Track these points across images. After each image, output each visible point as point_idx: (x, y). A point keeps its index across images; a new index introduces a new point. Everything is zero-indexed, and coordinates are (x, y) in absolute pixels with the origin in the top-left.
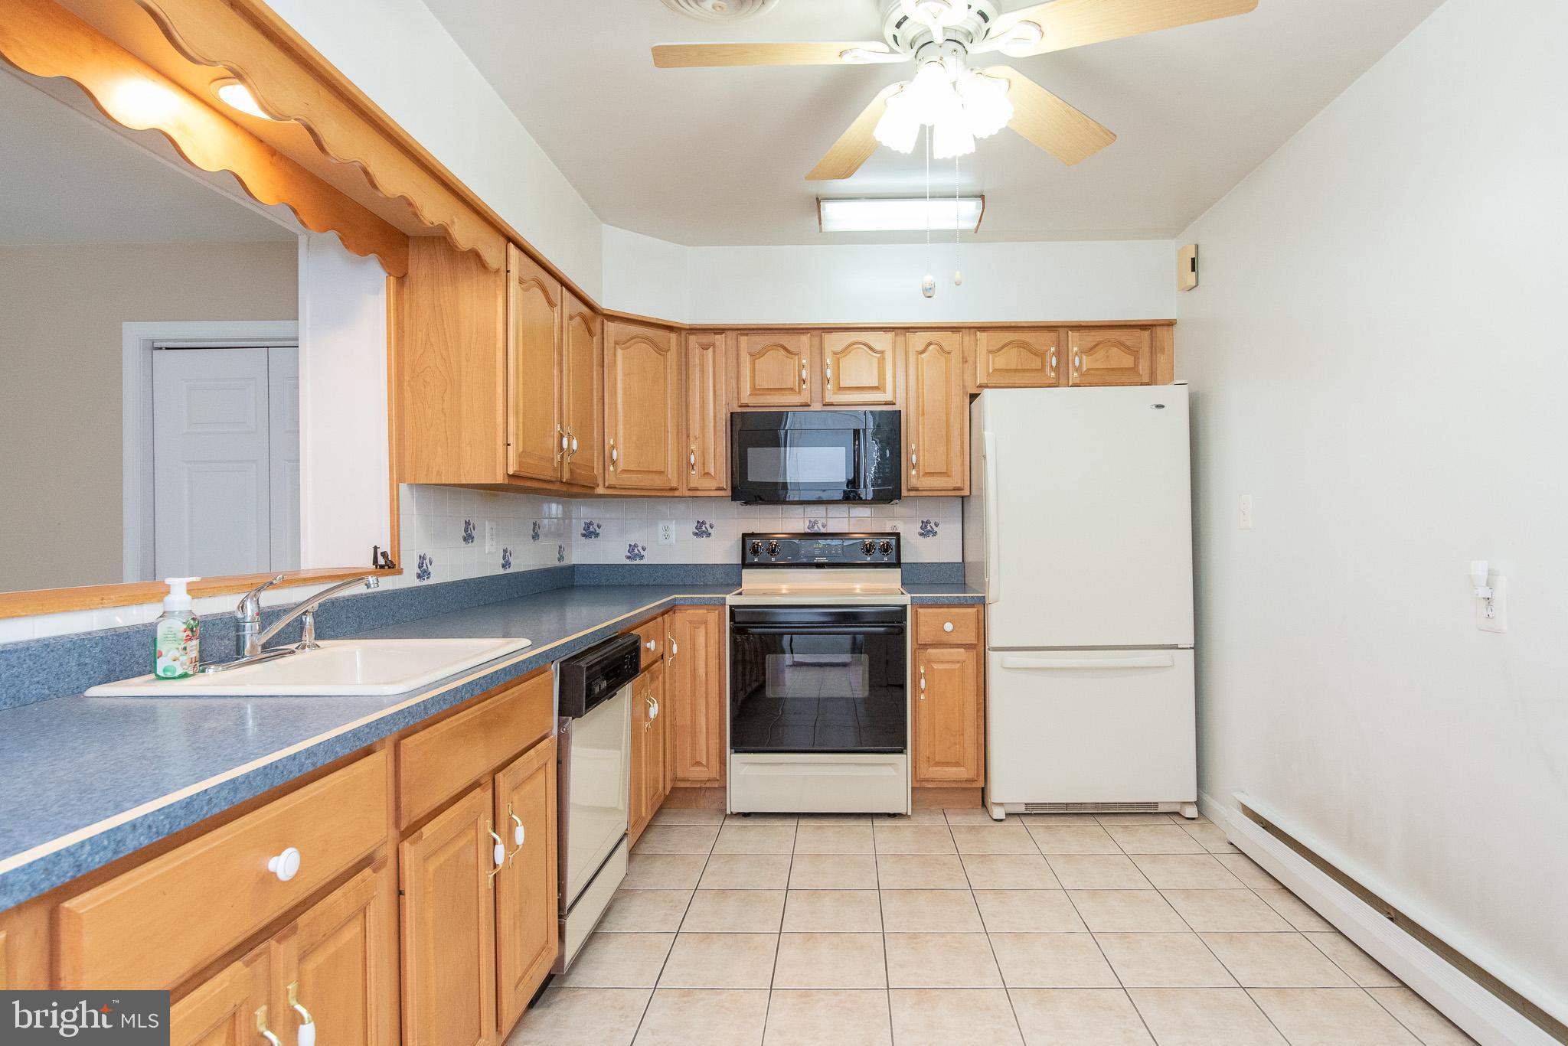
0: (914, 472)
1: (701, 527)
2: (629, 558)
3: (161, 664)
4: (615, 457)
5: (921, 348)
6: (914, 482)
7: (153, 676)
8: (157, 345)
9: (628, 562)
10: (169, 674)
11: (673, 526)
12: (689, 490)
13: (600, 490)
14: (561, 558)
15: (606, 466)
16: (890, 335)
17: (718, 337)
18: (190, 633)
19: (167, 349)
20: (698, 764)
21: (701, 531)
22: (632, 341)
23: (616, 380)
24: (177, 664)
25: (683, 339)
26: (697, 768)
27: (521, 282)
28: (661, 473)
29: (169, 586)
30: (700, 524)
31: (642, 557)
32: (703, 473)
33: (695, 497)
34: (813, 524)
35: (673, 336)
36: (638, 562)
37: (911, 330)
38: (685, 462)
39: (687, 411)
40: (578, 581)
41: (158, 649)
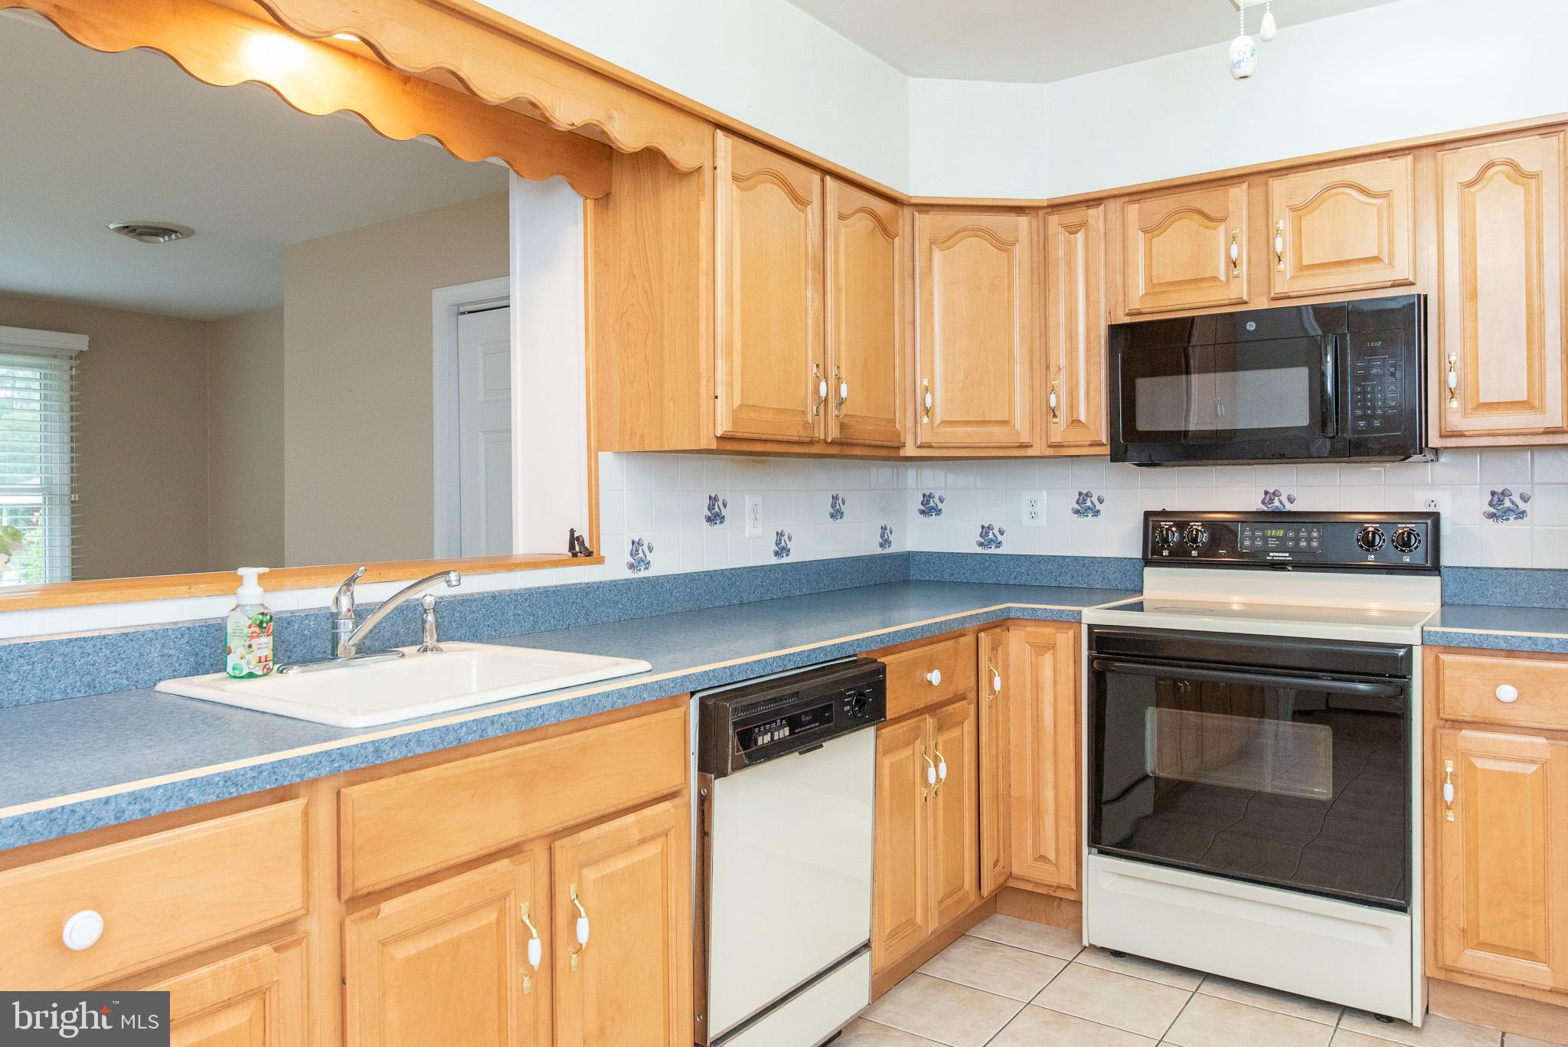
0: (1454, 404)
1: (1085, 501)
2: (981, 544)
3: (232, 660)
4: (929, 405)
5: (1472, 175)
6: (1456, 422)
7: (223, 675)
8: (462, 309)
9: (980, 550)
10: (237, 673)
11: (1043, 498)
12: (1049, 446)
13: (909, 451)
14: (885, 543)
15: (918, 417)
16: (1405, 163)
17: (1092, 212)
18: (257, 630)
19: (469, 312)
20: (1043, 858)
21: (1085, 507)
22: (958, 236)
23: (932, 294)
24: (243, 663)
25: (1041, 222)
26: (1040, 865)
27: (736, 178)
28: (1005, 423)
29: (241, 577)
30: (1083, 497)
31: (999, 544)
32: (1070, 421)
33: (1060, 456)
34: (1270, 496)
35: (1023, 221)
36: (993, 551)
37: (1447, 147)
38: (1044, 405)
39: (1046, 328)
40: (914, 574)
41: (228, 645)
